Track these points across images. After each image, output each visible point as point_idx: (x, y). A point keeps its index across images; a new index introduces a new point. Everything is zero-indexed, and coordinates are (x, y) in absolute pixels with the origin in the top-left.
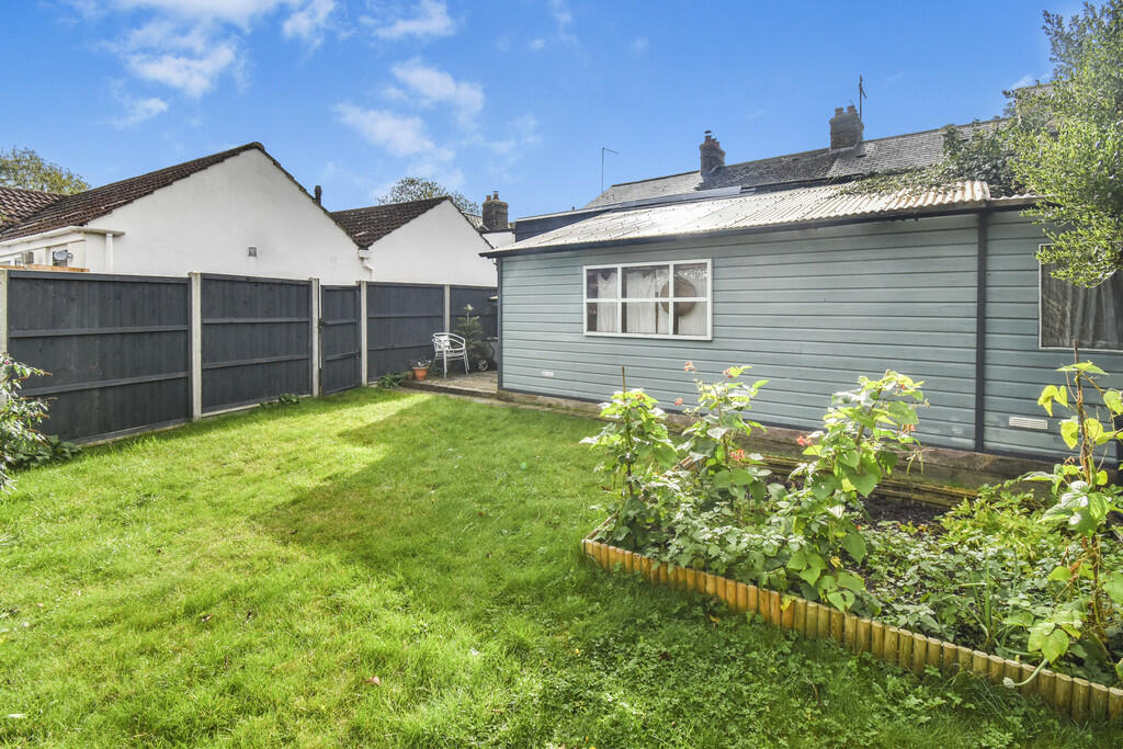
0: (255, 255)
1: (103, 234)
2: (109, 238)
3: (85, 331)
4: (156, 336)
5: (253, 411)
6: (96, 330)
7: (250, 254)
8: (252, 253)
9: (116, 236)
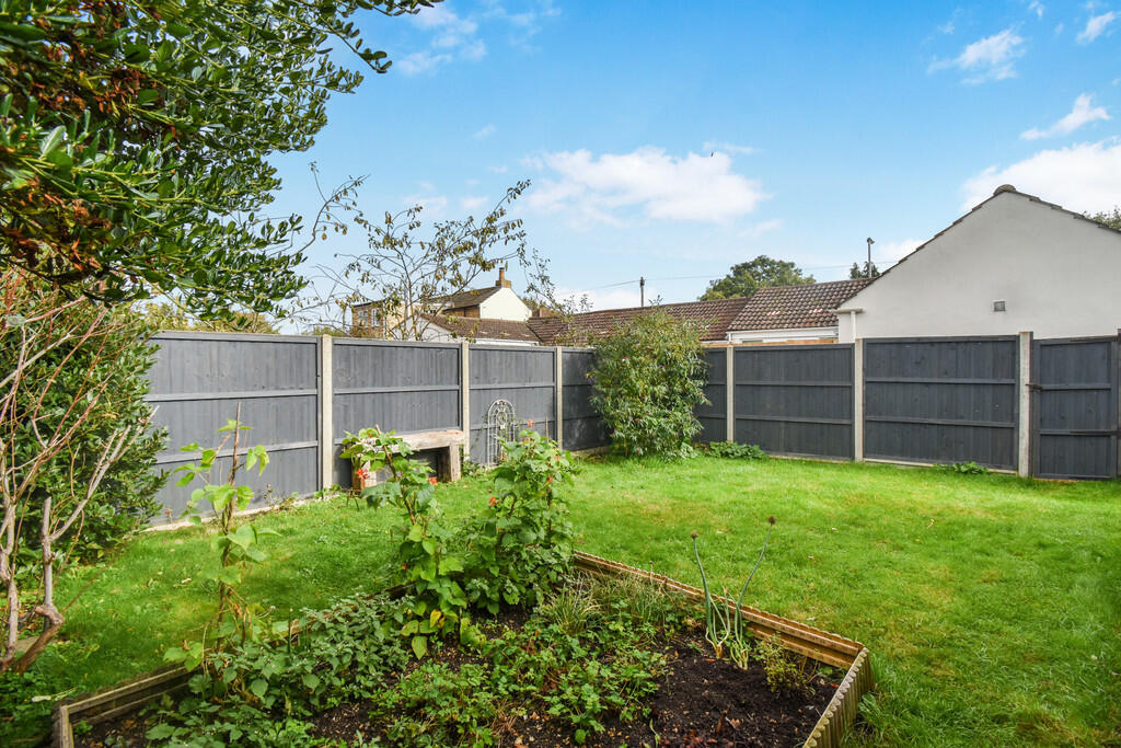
0: (1003, 309)
1: (849, 313)
2: (853, 315)
3: (776, 383)
4: (825, 389)
5: (923, 469)
6: (782, 383)
7: (996, 310)
8: (999, 307)
9: (858, 312)
